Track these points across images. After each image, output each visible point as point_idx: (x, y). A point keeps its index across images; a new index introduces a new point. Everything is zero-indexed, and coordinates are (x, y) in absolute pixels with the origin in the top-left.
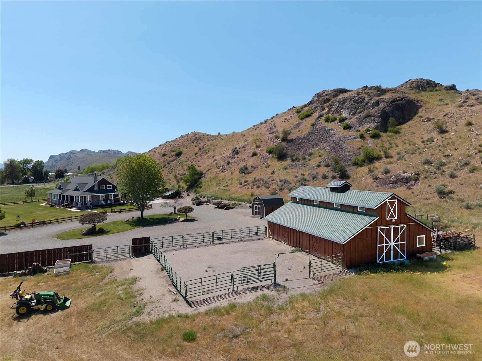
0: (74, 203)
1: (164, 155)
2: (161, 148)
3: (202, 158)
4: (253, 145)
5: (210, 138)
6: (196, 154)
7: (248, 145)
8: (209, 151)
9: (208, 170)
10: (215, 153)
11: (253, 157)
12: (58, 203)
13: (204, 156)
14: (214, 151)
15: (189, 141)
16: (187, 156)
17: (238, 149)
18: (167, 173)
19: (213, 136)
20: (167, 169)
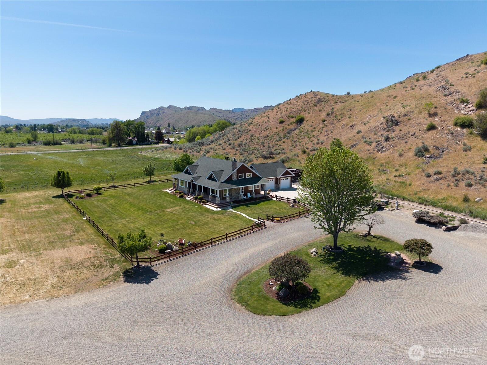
0: (210, 197)
1: (281, 122)
2: (276, 113)
3: (333, 127)
4: (420, 112)
5: (337, 99)
6: (324, 121)
7: (413, 112)
8: (342, 118)
9: (352, 146)
10: (353, 121)
11: (431, 132)
12: (186, 192)
13: (336, 124)
14: (349, 118)
15: (310, 103)
16: (312, 124)
17: (396, 118)
18: (291, 147)
19: (341, 97)
20: (289, 140)
